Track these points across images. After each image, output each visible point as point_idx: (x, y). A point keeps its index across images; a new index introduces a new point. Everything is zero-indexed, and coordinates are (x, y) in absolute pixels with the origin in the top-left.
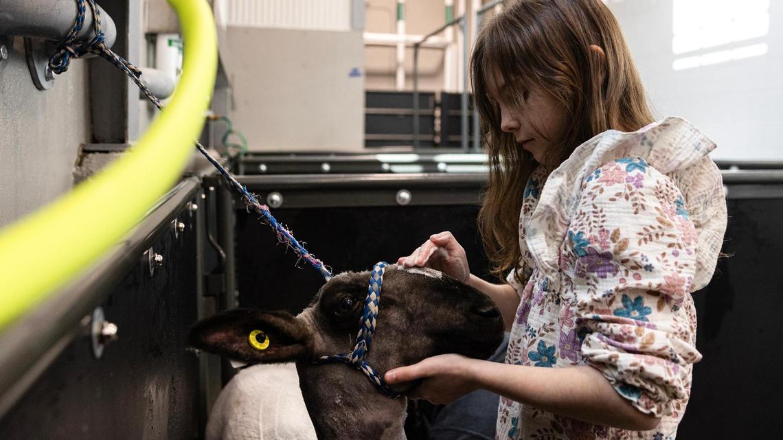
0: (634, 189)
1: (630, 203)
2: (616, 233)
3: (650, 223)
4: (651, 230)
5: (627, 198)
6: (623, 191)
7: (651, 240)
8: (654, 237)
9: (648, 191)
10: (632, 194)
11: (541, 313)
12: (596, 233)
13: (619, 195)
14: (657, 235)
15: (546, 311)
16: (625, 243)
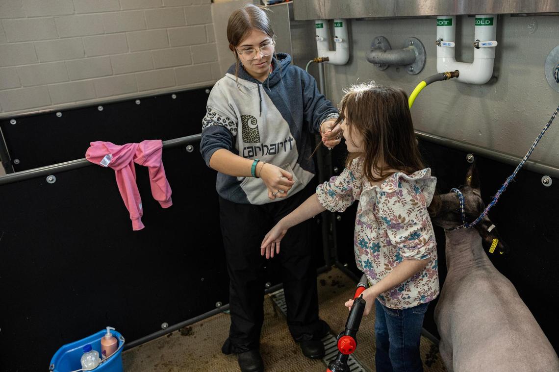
0: (400, 197)
1: (401, 204)
2: (400, 216)
3: (410, 207)
4: (410, 210)
5: (399, 202)
6: (396, 200)
7: (411, 212)
8: (412, 211)
9: (405, 195)
10: (400, 200)
11: (371, 232)
12: (392, 217)
13: (396, 202)
14: (413, 210)
15: (373, 231)
16: (404, 219)
